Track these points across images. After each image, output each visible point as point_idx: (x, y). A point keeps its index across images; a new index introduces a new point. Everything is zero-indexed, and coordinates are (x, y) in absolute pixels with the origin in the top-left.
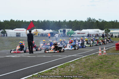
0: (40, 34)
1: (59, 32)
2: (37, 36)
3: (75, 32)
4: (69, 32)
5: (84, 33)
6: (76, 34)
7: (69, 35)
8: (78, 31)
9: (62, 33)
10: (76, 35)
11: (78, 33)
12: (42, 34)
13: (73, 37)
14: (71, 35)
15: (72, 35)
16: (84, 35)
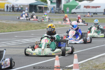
0: (9, 6)
1: (47, 3)
2: (4, 11)
3: (80, 3)
4: (68, 4)
5: (98, 7)
6: (82, 7)
7: (68, 10)
8: (85, 3)
9: (55, 5)
10: (82, 9)
11: (85, 7)
12: (13, 7)
13: (74, 15)
14: (71, 10)
15: (73, 11)
16: (98, 10)
